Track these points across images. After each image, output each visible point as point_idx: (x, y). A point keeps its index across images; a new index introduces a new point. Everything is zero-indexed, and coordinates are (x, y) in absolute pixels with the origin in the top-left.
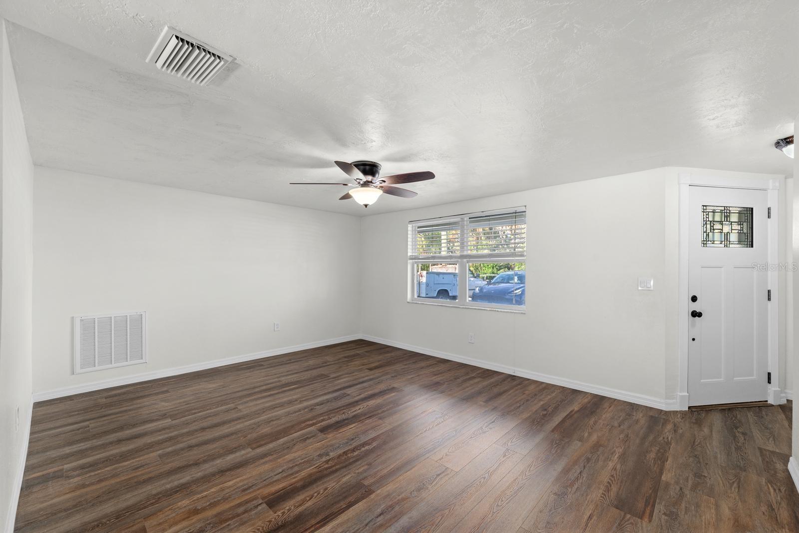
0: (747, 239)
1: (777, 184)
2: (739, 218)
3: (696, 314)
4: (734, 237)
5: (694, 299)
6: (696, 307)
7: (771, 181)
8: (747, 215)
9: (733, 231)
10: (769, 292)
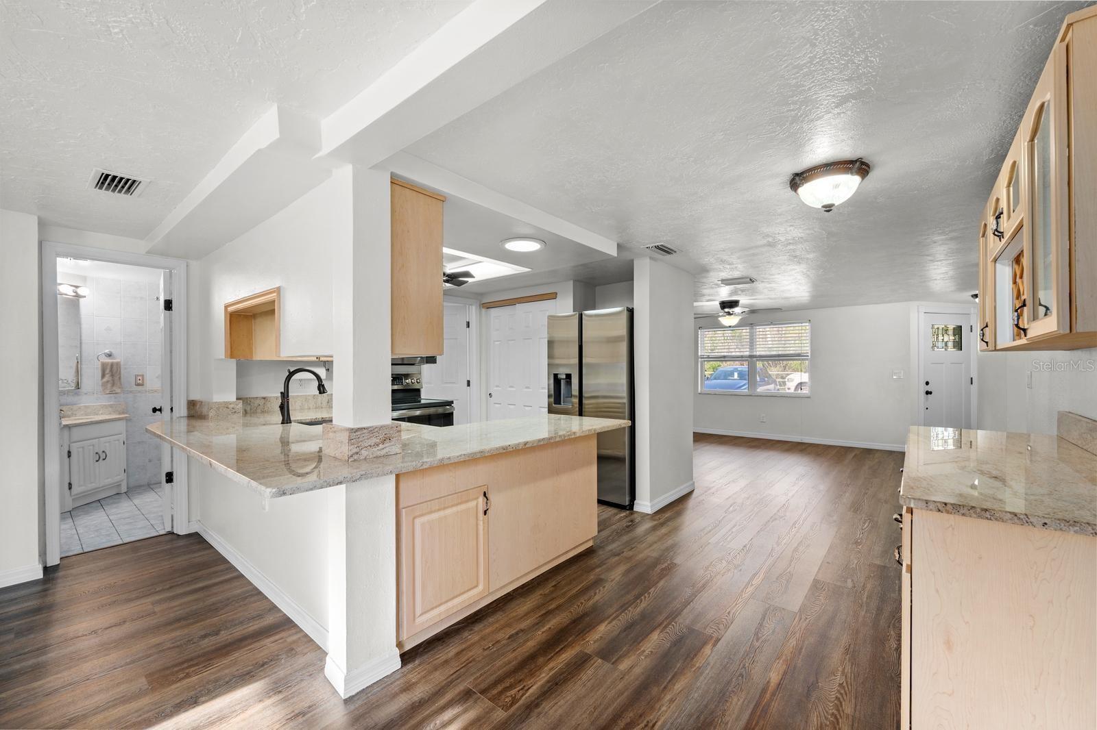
0: (959, 345)
1: (976, 311)
2: (954, 332)
3: (928, 393)
4: (950, 344)
5: (927, 383)
6: (928, 388)
7: (972, 309)
8: (958, 330)
9: (950, 338)
10: (972, 378)
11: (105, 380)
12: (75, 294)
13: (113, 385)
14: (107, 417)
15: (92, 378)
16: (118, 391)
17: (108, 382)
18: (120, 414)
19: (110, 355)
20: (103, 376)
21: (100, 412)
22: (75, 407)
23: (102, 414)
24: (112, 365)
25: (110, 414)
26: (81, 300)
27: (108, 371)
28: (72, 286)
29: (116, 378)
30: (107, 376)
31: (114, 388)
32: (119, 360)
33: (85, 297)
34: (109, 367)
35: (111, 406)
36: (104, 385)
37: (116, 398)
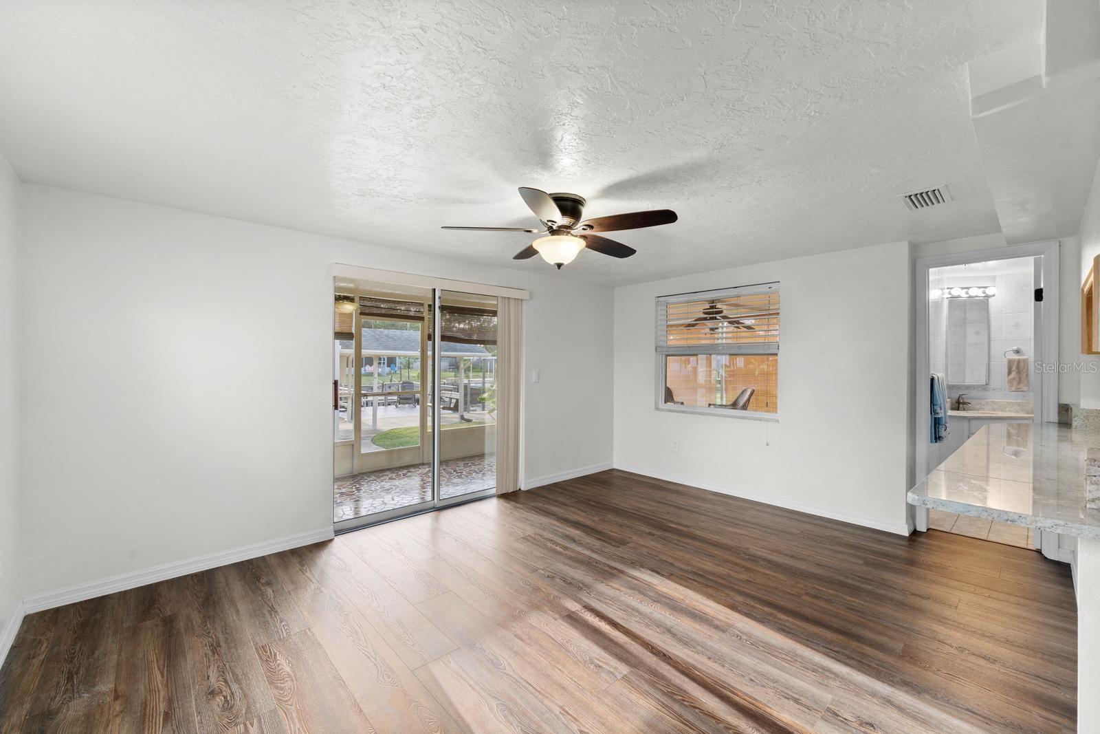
11: (1011, 376)
12: (984, 295)
13: (1020, 382)
14: (1013, 415)
15: (1000, 376)
16: (1025, 389)
17: (1014, 379)
18: (1028, 413)
19: (1018, 352)
20: (1009, 373)
21: (1007, 409)
22: (984, 402)
23: (1008, 411)
24: (1019, 361)
25: (1017, 412)
26: (991, 300)
27: (1014, 368)
28: (979, 288)
29: (1023, 376)
30: (1014, 373)
31: (1021, 386)
32: (1026, 357)
33: (994, 296)
34: (1015, 364)
35: (1018, 404)
36: (1010, 382)
37: (1023, 396)
